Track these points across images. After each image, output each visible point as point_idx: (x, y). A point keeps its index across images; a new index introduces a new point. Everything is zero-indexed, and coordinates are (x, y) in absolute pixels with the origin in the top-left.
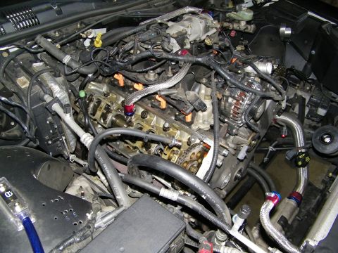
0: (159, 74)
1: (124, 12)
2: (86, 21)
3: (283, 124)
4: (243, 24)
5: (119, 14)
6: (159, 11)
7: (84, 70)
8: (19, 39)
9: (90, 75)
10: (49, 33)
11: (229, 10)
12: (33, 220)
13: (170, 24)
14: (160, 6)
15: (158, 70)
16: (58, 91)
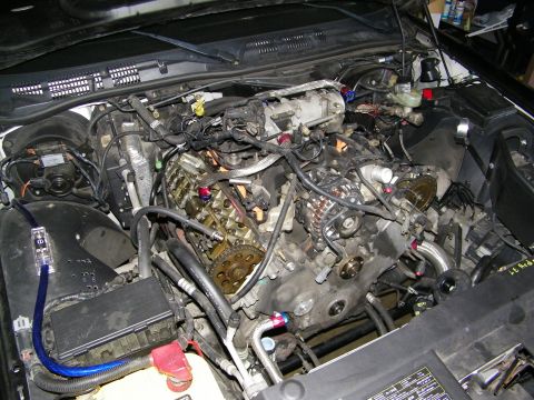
0: (245, 159)
1: (238, 79)
2: (190, 84)
3: (421, 258)
4: (408, 110)
5: (233, 80)
6: (287, 81)
7: (171, 139)
8: (113, 96)
9: (179, 146)
10: (147, 93)
11: (392, 90)
12: (51, 270)
13: (283, 100)
14: (290, 74)
15: (245, 154)
16: (137, 157)
